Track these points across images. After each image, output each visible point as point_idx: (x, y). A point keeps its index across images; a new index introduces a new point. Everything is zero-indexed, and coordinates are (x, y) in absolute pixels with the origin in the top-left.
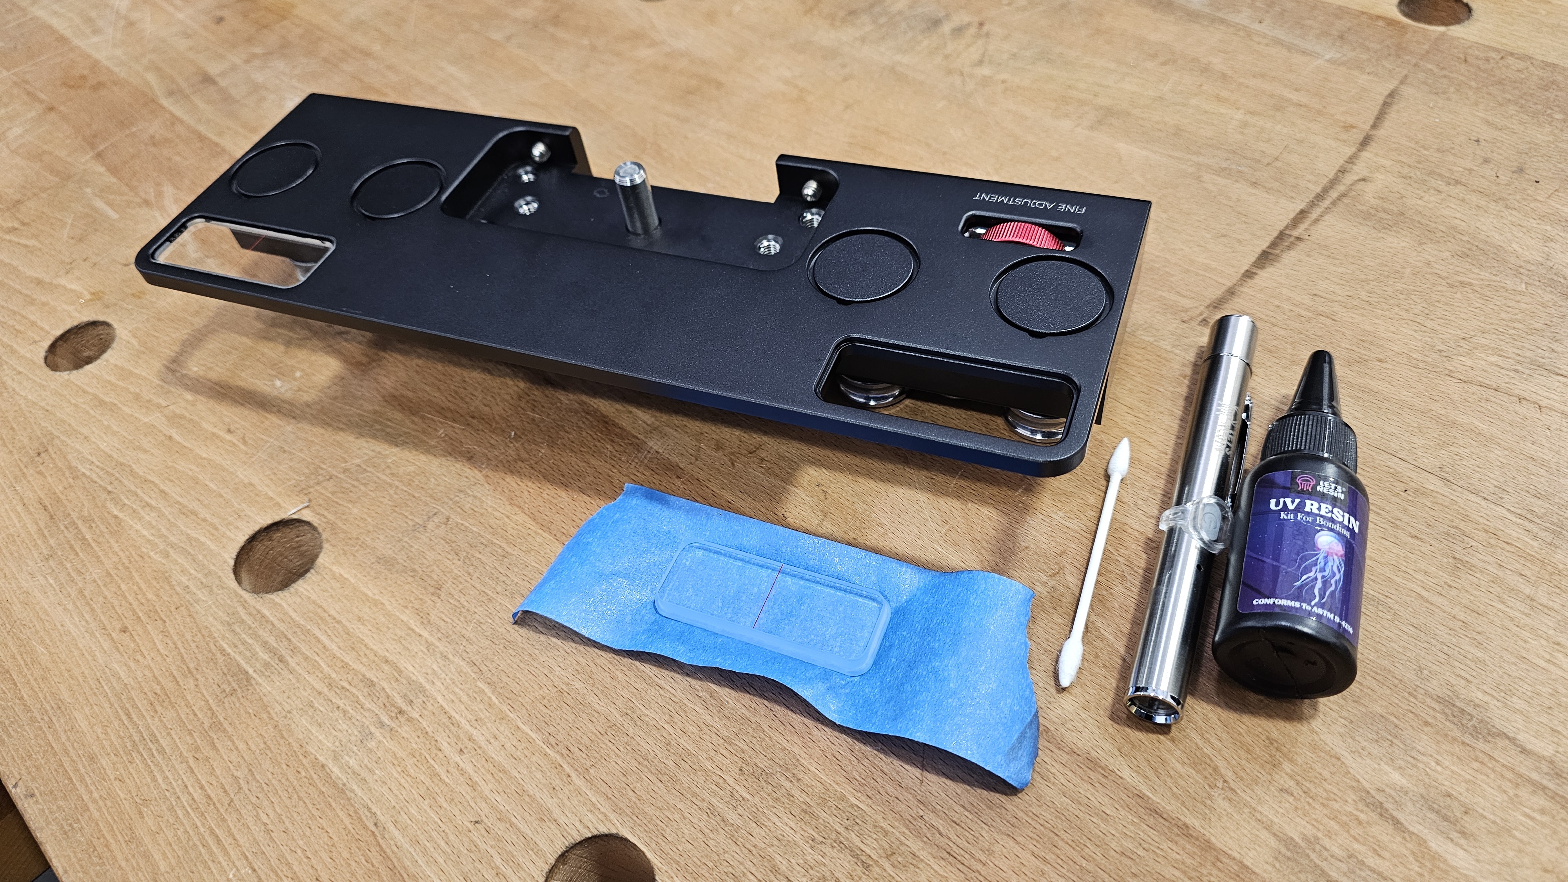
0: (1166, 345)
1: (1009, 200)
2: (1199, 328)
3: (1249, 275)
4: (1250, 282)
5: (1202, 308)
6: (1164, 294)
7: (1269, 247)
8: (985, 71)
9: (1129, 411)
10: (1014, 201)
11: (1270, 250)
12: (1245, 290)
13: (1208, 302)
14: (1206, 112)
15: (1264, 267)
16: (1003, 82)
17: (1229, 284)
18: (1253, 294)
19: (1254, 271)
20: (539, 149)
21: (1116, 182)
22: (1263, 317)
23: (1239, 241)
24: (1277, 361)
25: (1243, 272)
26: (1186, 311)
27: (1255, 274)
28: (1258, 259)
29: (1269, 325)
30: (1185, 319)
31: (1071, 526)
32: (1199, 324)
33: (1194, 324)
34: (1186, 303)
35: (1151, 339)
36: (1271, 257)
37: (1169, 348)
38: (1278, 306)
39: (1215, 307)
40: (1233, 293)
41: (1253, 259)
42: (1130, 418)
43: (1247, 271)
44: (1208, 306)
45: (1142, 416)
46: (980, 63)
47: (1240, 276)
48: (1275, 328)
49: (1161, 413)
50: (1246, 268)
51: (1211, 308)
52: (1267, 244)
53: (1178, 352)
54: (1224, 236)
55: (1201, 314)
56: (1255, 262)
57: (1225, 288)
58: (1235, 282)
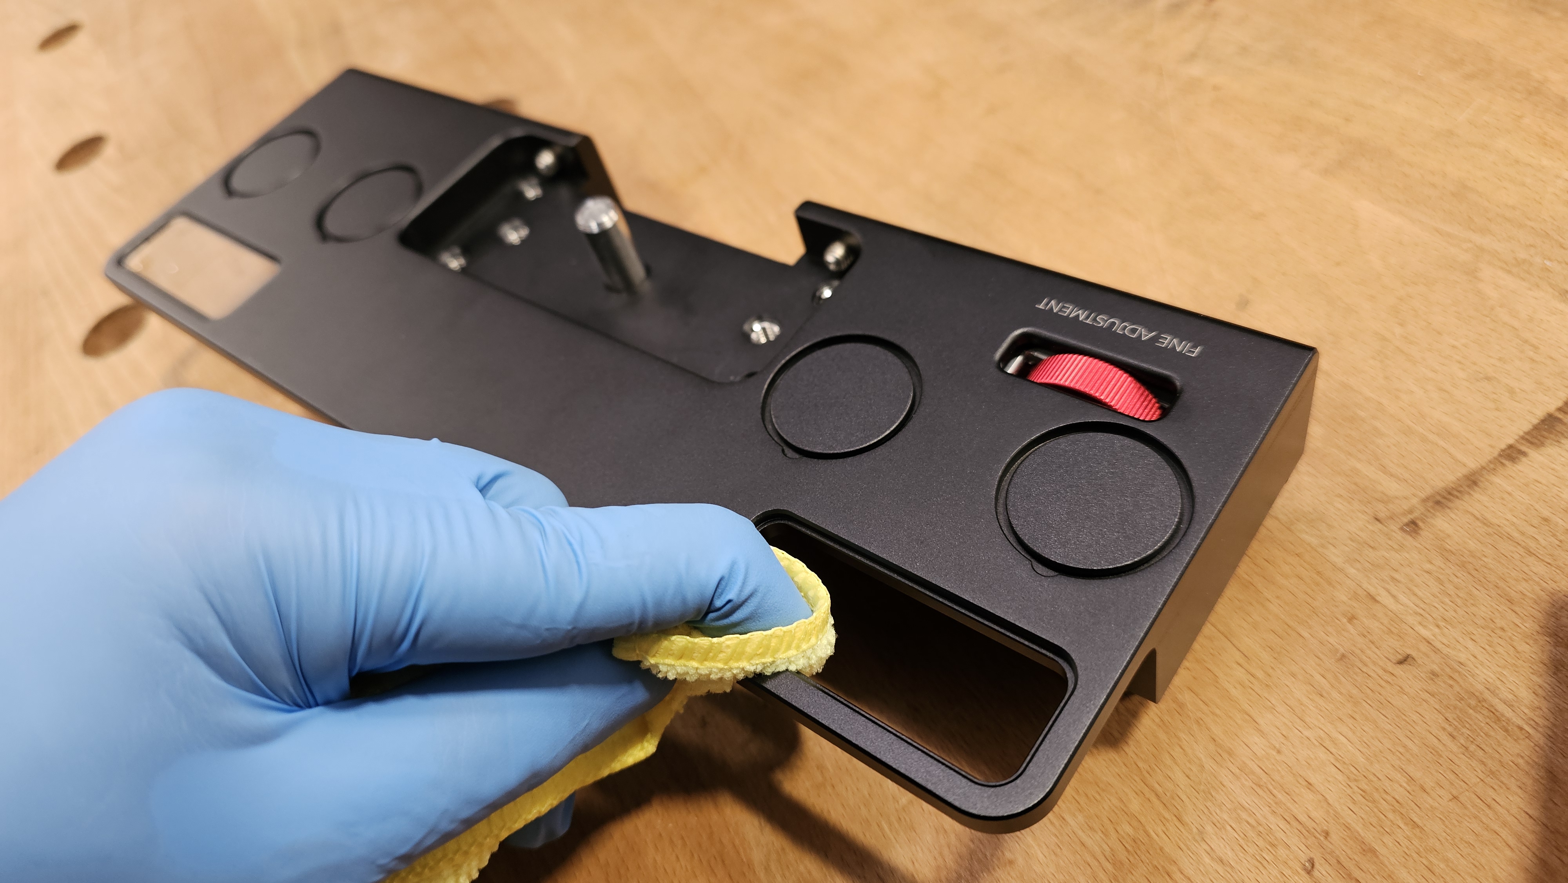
0: (1335, 556)
1: (1087, 318)
2: (1399, 536)
3: (1512, 454)
4: (1512, 469)
5: (1415, 501)
6: (1359, 466)
7: (1560, 409)
8: (1196, 70)
9: (1242, 661)
10: (1095, 320)
11: (1560, 415)
12: (1496, 480)
13: (1429, 491)
14: (1517, 162)
15: (1542, 444)
16: (1216, 88)
17: (1472, 464)
18: (1509, 489)
19: (1523, 448)
20: (546, 159)
21: (1338, 264)
22: (1516, 534)
23: (1511, 391)
24: (1518, 621)
25: (1503, 446)
26: (1386, 500)
27: (1524, 454)
28: (1536, 428)
29: (1521, 551)
30: (1381, 515)
31: (1089, 842)
32: (1402, 529)
33: (1394, 527)
34: (1392, 487)
35: (1314, 541)
36: (1560, 427)
37: (1339, 561)
38: (1546, 520)
39: (1438, 503)
40: (1475, 483)
41: (1527, 427)
42: (1240, 673)
43: (1511, 447)
44: (1425, 501)
45: (1260, 674)
46: (1191, 57)
47: (1496, 453)
48: (1531, 560)
49: (1293, 675)
50: (1511, 441)
51: (1430, 504)
52: (1560, 404)
53: (1352, 571)
54: (1488, 379)
55: (1410, 512)
56: (1527, 433)
57: (1464, 471)
58: (1483, 461)
